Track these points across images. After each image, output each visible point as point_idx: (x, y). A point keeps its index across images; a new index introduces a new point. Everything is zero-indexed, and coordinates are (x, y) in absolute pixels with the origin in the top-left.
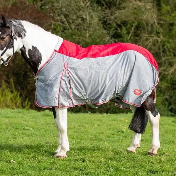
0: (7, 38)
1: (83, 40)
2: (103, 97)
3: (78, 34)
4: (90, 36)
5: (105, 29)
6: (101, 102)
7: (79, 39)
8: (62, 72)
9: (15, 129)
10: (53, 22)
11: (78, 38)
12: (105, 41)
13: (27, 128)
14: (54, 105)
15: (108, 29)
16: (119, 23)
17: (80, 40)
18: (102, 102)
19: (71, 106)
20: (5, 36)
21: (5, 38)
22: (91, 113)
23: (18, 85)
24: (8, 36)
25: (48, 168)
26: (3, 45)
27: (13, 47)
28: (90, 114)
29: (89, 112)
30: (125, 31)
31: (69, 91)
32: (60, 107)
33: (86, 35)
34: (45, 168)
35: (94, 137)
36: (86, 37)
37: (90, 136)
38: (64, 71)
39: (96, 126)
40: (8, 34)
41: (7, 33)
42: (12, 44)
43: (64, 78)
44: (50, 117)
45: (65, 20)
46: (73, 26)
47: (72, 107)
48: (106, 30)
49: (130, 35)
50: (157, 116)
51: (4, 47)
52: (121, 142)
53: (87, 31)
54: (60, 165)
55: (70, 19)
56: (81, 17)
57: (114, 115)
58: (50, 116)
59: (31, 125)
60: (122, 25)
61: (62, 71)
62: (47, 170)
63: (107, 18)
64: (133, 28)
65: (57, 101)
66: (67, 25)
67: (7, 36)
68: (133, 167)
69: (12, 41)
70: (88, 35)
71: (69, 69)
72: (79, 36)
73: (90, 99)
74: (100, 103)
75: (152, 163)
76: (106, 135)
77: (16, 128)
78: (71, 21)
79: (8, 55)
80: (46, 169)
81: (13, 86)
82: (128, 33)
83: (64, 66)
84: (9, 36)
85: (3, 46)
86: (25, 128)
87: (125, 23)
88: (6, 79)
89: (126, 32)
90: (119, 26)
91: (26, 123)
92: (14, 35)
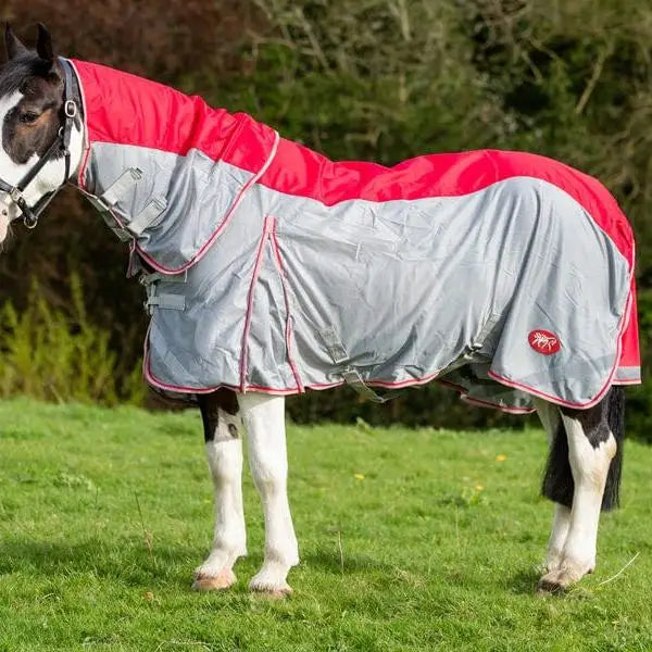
0: (44, 120)
1: (381, 114)
2: (413, 358)
3: (362, 89)
4: (413, 98)
5: (481, 70)
6: (402, 378)
7: (366, 110)
8: (256, 252)
9: (23, 482)
10: (258, 39)
11: (359, 105)
12: (478, 119)
13: (71, 479)
14: (222, 380)
15: (496, 69)
16: (538, 44)
17: (369, 116)
18: (409, 377)
19: (291, 390)
20: (37, 110)
21: (38, 116)
22: (367, 426)
23: (100, 300)
24: (49, 111)
25: (94, 633)
26: (27, 144)
27: (68, 158)
28: (362, 427)
29: (360, 421)
30: (561, 80)
31: (280, 329)
32: (245, 390)
33: (393, 95)
34: (84, 634)
35: (335, 522)
36: (394, 105)
37: (319, 517)
38: (263, 246)
39: (361, 477)
40: (50, 102)
41: (46, 100)
42: (63, 147)
43: (263, 274)
44: (188, 439)
45: (307, 27)
46: (342, 58)
47: (297, 392)
48: (486, 76)
49: (585, 97)
50: (602, 444)
51: (30, 154)
52: (438, 543)
53: (402, 79)
54: (144, 625)
55: (333, 24)
56: (384, 14)
57: (463, 433)
58: (191, 433)
59: (94, 470)
60: (553, 55)
61: (254, 248)
62: (91, 641)
63: (488, 23)
64: (597, 69)
65: (234, 366)
66: (316, 51)
67: (44, 109)
68: (431, 640)
69: (63, 132)
70: (403, 94)
71: (281, 243)
72: (365, 99)
73: (356, 364)
74: (397, 381)
75: (508, 624)
76: (388, 516)
77: (28, 478)
78: (334, 34)
79: (42, 185)
80: (87, 639)
81: (80, 305)
82: (577, 90)
83: (265, 228)
84: (53, 112)
85: (28, 147)
86: (61, 478)
87: (563, 46)
88: (54, 274)
89: (568, 83)
90: (540, 58)
91: (73, 460)
92: (71, 112)
